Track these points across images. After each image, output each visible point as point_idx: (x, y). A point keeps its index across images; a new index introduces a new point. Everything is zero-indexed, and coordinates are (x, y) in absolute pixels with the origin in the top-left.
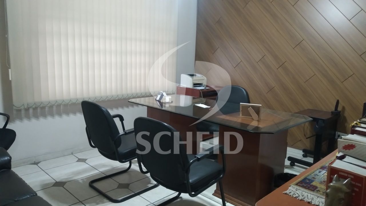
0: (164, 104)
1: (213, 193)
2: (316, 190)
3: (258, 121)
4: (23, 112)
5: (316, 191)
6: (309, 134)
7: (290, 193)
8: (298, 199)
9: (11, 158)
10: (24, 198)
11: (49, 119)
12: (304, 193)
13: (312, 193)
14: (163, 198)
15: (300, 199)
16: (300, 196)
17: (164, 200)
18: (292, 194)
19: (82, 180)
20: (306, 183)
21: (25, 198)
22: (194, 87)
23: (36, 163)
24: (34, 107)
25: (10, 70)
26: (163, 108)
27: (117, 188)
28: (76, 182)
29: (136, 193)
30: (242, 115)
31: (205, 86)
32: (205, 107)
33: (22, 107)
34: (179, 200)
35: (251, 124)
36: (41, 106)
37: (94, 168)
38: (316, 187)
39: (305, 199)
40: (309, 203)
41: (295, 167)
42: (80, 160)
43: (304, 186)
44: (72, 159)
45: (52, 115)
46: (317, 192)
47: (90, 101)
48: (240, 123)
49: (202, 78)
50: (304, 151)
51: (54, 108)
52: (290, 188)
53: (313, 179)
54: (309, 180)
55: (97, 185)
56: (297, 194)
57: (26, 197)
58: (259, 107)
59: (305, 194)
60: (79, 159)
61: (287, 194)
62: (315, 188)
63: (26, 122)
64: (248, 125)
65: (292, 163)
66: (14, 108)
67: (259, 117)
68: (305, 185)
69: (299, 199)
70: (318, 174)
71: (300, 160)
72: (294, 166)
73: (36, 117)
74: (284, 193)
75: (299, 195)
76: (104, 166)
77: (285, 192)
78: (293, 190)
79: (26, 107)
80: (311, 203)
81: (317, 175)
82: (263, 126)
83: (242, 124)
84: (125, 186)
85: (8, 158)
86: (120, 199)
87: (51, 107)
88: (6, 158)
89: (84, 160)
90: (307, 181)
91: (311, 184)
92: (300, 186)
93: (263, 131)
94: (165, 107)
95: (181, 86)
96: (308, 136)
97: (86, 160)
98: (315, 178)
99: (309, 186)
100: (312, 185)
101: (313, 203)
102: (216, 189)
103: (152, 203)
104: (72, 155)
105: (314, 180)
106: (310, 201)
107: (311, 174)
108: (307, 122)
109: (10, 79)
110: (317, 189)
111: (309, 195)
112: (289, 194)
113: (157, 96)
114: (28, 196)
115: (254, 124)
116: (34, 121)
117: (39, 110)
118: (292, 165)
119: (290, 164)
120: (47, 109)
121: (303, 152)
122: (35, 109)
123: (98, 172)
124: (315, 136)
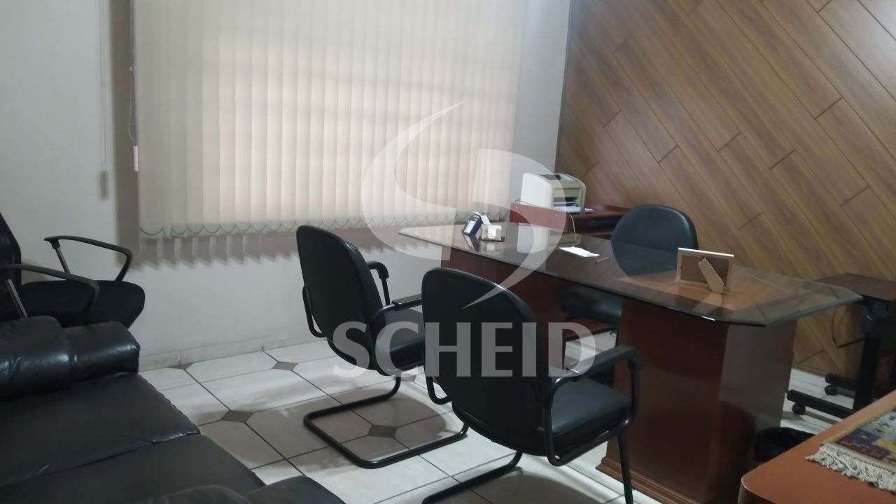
0: (482, 244)
1: (599, 466)
2: (888, 459)
3: (723, 294)
4: (160, 246)
5: (888, 461)
6: (844, 337)
7: (823, 459)
8: (843, 473)
9: (138, 346)
10: (171, 438)
11: (217, 265)
12: (857, 462)
13: (877, 463)
14: (476, 465)
15: (849, 474)
16: (849, 467)
17: (480, 471)
18: (828, 462)
19: (286, 409)
20: (861, 441)
21: (174, 437)
22: (555, 205)
23: (183, 366)
24: (186, 235)
25: (136, 149)
26: (482, 253)
27: (368, 435)
28: (274, 413)
29: (411, 449)
30: (682, 278)
31: (581, 206)
32: (585, 256)
33: (161, 236)
34: (514, 473)
35: (703, 301)
36: (202, 234)
37: (314, 385)
38: (887, 452)
39: (861, 476)
40: (871, 484)
41: (804, 417)
42: (280, 365)
43: (856, 447)
44: (262, 362)
45: (223, 257)
46: (890, 463)
47: (323, 227)
48: (676, 296)
49: (575, 185)
50: (829, 378)
51: (229, 241)
52: (821, 449)
53: (876, 433)
54: (867, 434)
55: (322, 424)
56: (841, 462)
57: (177, 436)
58: (726, 260)
59: (862, 466)
60: (279, 362)
61: (818, 463)
62: (883, 453)
63: (165, 268)
64: (696, 303)
65: (799, 408)
66: (142, 235)
67: (725, 285)
68: (859, 446)
69: (845, 475)
70: (888, 423)
71: (820, 399)
72: (802, 414)
73: (189, 259)
74: (809, 460)
75: (845, 466)
76: (336, 381)
77: (812, 457)
78: (831, 453)
79: (168, 235)
80: (876, 485)
81: (886, 424)
82: (735, 306)
83: (680, 299)
84: (389, 432)
85: (134, 347)
86: (375, 460)
87: (222, 237)
88: (129, 347)
89: (290, 366)
90: (864, 437)
91: (874, 444)
92: (845, 446)
93: (734, 317)
94: (485, 249)
95: (522, 203)
96: (841, 341)
97: (294, 365)
98: (883, 430)
99: (868, 447)
100: (876, 447)
101: (880, 487)
102: (605, 455)
103: (451, 475)
104: (262, 352)
105: (881, 435)
106: (873, 480)
107: (870, 423)
108: (841, 305)
109: (137, 169)
110: (889, 457)
111: (870, 468)
112: (820, 462)
113: (466, 224)
114: (181, 435)
115: (713, 300)
116: (182, 267)
117: (195, 243)
118: (799, 411)
119: (794, 408)
120: (212, 242)
121: (827, 381)
122: (186, 241)
123: (323, 394)
124: (862, 343)
